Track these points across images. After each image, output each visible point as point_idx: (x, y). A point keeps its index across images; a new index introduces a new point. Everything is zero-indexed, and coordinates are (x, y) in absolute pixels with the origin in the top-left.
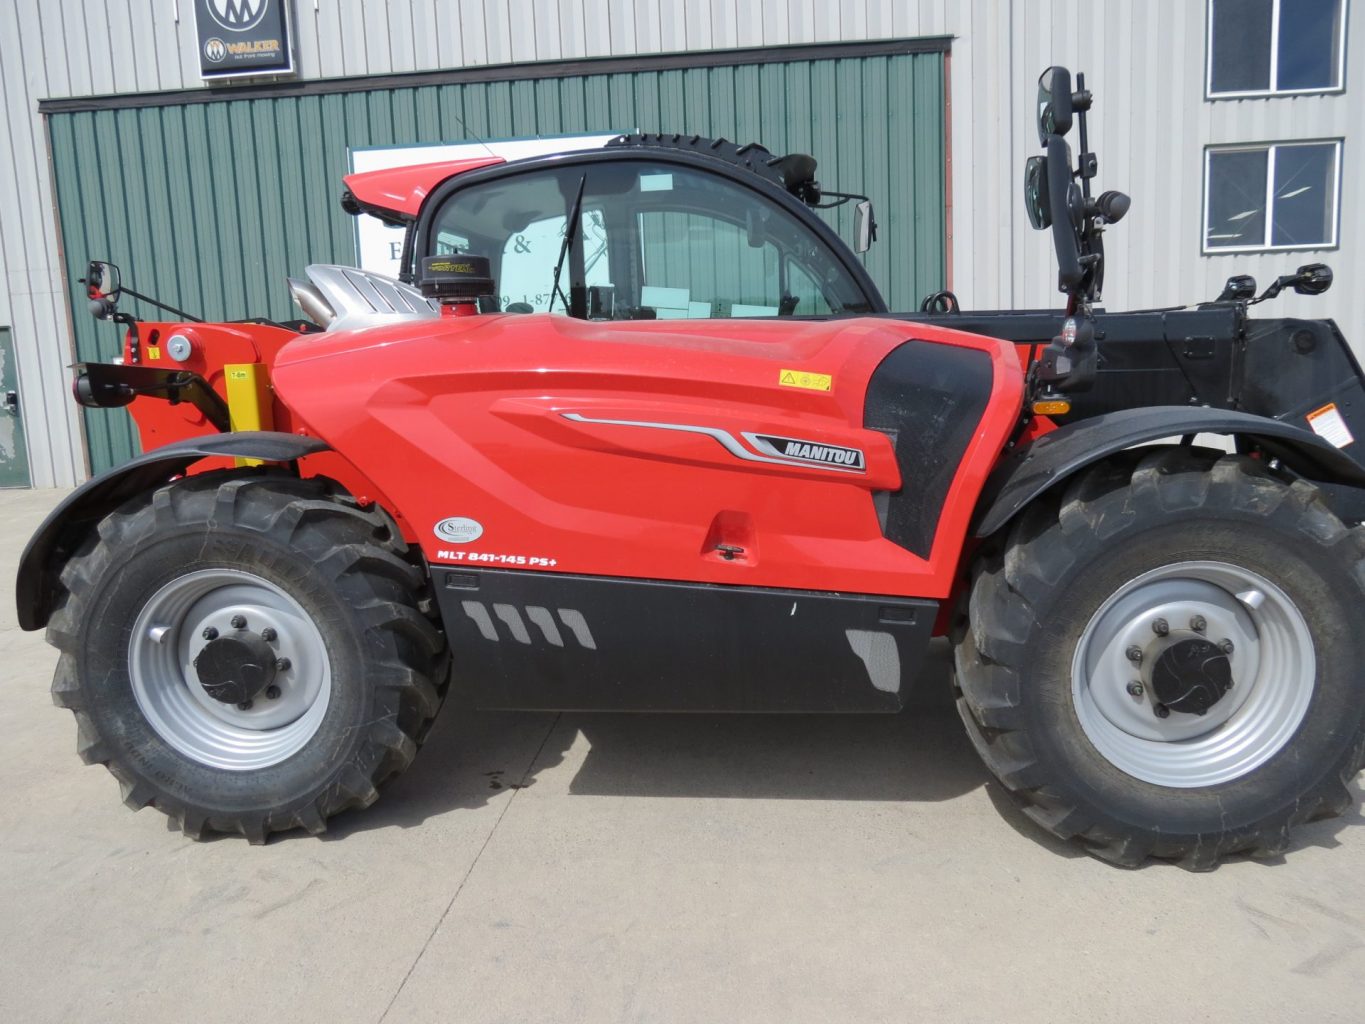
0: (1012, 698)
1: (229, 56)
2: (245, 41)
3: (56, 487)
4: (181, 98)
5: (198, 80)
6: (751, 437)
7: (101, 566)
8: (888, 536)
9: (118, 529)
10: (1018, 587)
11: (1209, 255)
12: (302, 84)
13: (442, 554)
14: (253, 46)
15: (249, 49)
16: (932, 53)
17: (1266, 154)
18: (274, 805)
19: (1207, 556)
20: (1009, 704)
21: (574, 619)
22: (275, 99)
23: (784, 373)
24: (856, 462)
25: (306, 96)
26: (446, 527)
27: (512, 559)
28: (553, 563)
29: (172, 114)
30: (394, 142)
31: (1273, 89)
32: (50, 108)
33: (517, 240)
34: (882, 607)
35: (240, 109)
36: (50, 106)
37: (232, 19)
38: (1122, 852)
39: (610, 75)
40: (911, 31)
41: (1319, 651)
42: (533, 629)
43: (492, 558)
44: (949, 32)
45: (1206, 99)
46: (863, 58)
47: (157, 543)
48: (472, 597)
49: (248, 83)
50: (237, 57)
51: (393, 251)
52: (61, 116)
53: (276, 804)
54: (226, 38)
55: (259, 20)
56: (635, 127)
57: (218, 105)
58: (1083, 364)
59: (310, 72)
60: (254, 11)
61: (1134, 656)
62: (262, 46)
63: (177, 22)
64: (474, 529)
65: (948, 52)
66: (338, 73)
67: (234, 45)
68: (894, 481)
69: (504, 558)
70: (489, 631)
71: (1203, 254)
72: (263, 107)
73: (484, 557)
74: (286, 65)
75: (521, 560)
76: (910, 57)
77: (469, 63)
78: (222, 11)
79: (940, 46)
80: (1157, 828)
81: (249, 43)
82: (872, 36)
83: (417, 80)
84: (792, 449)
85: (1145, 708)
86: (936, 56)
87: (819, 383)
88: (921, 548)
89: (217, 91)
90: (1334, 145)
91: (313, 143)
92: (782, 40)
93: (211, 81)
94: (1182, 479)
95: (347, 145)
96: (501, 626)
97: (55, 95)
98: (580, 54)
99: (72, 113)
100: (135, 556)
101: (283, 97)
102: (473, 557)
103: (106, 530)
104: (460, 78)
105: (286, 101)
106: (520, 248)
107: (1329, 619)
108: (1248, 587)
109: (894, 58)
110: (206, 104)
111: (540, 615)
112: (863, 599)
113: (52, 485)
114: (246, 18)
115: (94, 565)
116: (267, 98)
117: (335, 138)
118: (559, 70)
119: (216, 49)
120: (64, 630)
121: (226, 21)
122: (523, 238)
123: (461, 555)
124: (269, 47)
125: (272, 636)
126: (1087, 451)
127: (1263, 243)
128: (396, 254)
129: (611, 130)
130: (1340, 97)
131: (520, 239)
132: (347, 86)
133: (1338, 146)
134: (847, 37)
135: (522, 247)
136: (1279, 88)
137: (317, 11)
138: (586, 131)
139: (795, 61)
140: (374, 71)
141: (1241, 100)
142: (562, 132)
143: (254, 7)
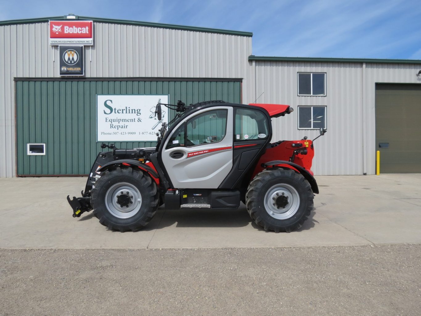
1: (67, 71)
3: (6, 177)
4: (53, 80)
5: (58, 75)
11: (300, 130)
12: (86, 78)
14: (74, 69)
15: (73, 69)
17: (311, 108)
22: (78, 81)
25: (86, 81)
29: (50, 84)
30: (108, 94)
31: (312, 94)
32: (17, 80)
35: (69, 83)
36: (17, 79)
37: (69, 62)
39: (163, 82)
40: (234, 77)
44: (242, 77)
45: (298, 96)
46: (222, 82)
49: (72, 77)
50: (69, 71)
51: (106, 120)
52: (20, 82)
54: (67, 66)
55: (76, 63)
56: (169, 94)
57: (63, 82)
59: (88, 75)
60: (75, 61)
62: (76, 69)
63: (54, 62)
65: (242, 82)
66: (95, 76)
67: (69, 68)
71: (298, 129)
72: (75, 83)
74: (82, 74)
76: (233, 82)
77: (129, 76)
78: (67, 60)
79: (240, 80)
81: (73, 68)
82: (225, 77)
83: (115, 80)
86: (239, 82)
89: (62, 79)
90: (325, 107)
91: (87, 93)
92: (204, 77)
93: (61, 76)
97: (19, 76)
98: (156, 76)
99: (23, 81)
104: (126, 80)
105: (81, 82)
106: (139, 121)
109: (229, 82)
110: (60, 81)
113: (5, 177)
114: (73, 62)
116: (76, 81)
117: (93, 92)
118: (150, 80)
119: (64, 69)
121: (67, 62)
124: (78, 69)
127: (311, 127)
128: (107, 121)
129: (163, 94)
130: (325, 97)
131: (139, 119)
132: (97, 79)
133: (326, 107)
134: (219, 77)
135: (139, 120)
136: (313, 94)
137: (91, 61)
138: (157, 94)
139: (207, 81)
140: (104, 76)
141: (305, 96)
142: (151, 94)
143: (75, 60)
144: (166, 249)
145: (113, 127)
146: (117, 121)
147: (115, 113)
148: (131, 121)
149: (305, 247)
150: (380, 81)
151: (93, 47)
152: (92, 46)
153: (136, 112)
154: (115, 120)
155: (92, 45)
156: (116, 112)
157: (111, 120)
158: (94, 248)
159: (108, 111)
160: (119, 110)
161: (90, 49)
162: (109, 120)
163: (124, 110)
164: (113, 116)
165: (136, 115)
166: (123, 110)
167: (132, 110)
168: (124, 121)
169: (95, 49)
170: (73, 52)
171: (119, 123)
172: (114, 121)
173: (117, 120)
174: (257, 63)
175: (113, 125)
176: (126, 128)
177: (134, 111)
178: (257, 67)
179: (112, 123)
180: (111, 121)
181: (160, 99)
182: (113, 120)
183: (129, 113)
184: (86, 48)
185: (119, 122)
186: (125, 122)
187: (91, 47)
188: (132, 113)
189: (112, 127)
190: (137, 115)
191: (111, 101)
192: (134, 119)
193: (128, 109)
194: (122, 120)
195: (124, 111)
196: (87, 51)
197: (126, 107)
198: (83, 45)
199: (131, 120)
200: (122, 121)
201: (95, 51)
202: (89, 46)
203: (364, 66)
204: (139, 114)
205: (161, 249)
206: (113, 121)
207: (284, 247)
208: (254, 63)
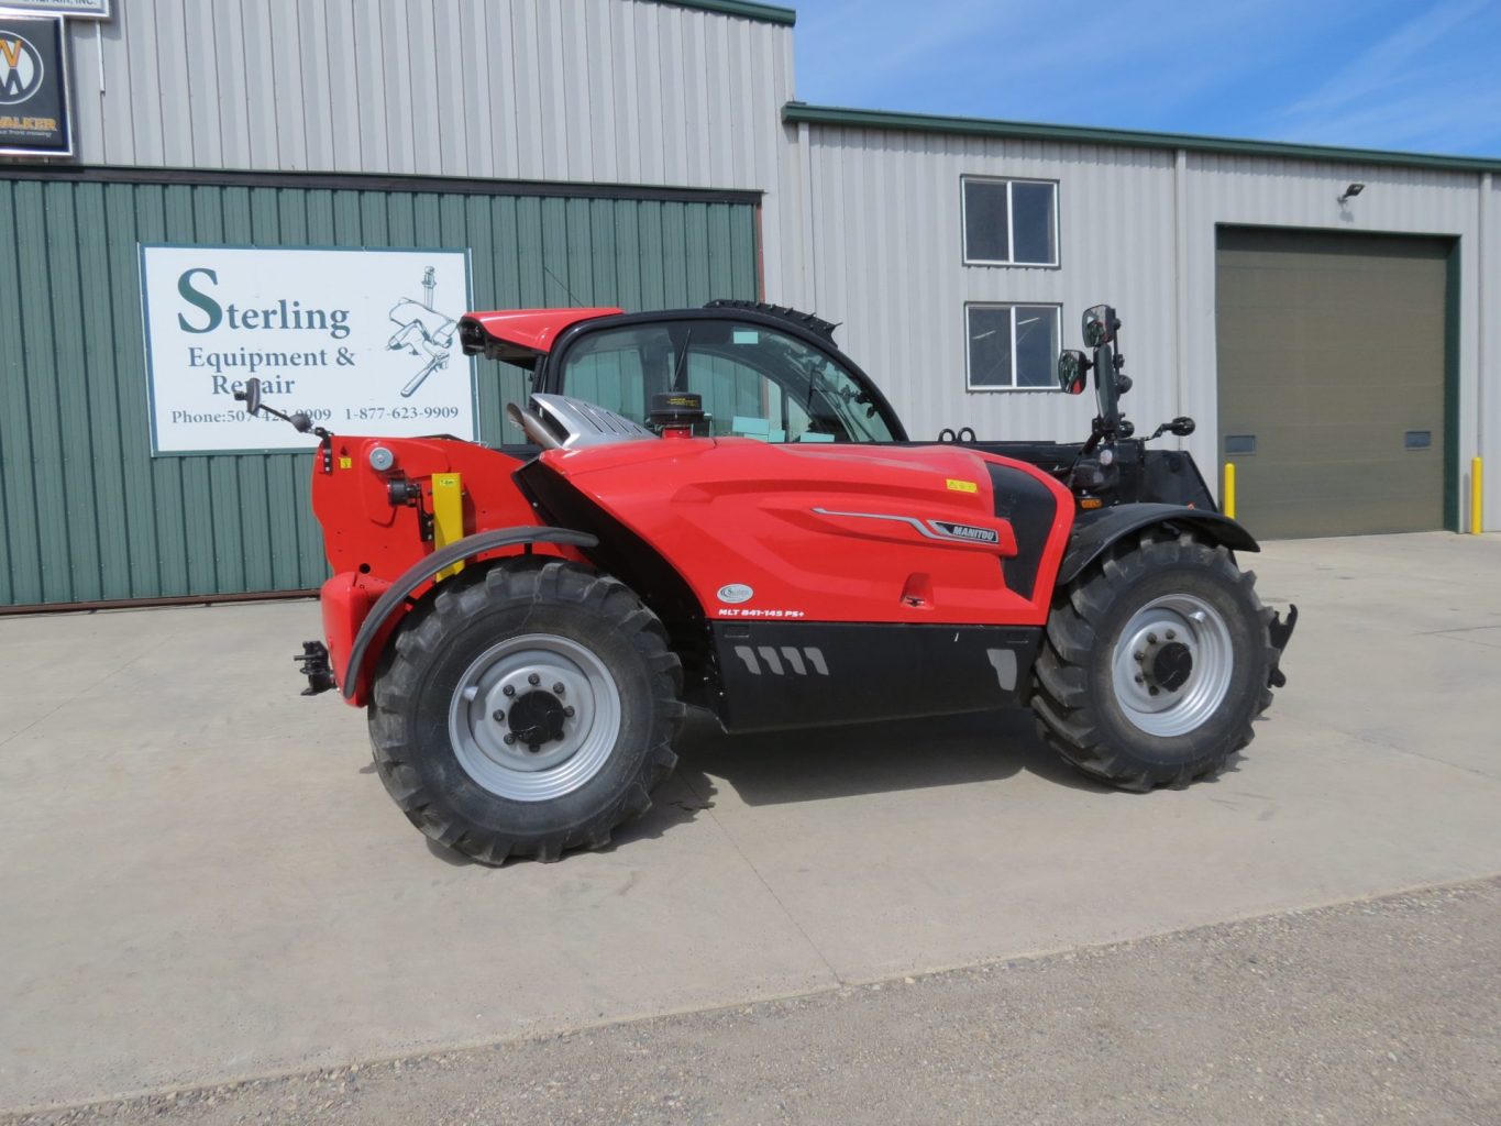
0: (1083, 686)
2: (12, 116)
6: (932, 523)
7: (437, 636)
8: (1008, 586)
9: (455, 603)
10: (1085, 615)
12: (81, 169)
13: (723, 612)
14: (21, 122)
15: (16, 125)
16: (746, 204)
18: (572, 825)
19: (1180, 591)
20: (1081, 690)
21: (814, 654)
22: (45, 182)
23: (949, 482)
24: (994, 539)
25: (85, 182)
26: (726, 592)
27: (773, 613)
28: (801, 614)
30: (195, 241)
33: (339, 352)
34: (1009, 633)
38: (1142, 780)
39: (441, 194)
40: (728, 183)
41: (1235, 644)
42: (786, 663)
43: (759, 613)
44: (759, 188)
45: (964, 265)
46: (686, 203)
47: (489, 615)
48: (744, 643)
49: (10, 161)
51: (193, 357)
53: (574, 824)
55: (30, 96)
56: (467, 246)
58: (1112, 477)
59: (92, 156)
60: (25, 83)
61: (1138, 657)
62: (33, 124)
64: (747, 593)
65: (759, 205)
66: (126, 161)
68: (1014, 551)
69: (767, 613)
70: (754, 667)
71: (967, 391)
72: (29, 190)
73: (753, 613)
74: (64, 148)
75: (779, 613)
76: (726, 206)
77: (286, 167)
79: (752, 199)
80: (1161, 763)
81: (16, 119)
82: (693, 184)
83: (223, 179)
84: (957, 530)
85: (1143, 691)
86: (749, 207)
87: (970, 488)
88: (1027, 594)
90: (1057, 309)
91: (94, 235)
92: (611, 179)
94: (1164, 545)
95: (137, 239)
96: (763, 663)
98: (409, 170)
100: (470, 626)
101: (55, 181)
102: (745, 613)
103: (443, 606)
104: (276, 181)
105: (60, 185)
106: (342, 360)
107: (1240, 626)
108: (1196, 609)
109: (713, 205)
111: (791, 653)
112: (997, 628)
114: (14, 90)
115: (429, 636)
116: (34, 180)
117: (123, 232)
118: (385, 184)
120: (397, 691)
122: (346, 351)
123: (736, 612)
124: (44, 125)
125: (560, 689)
126: (1119, 529)
127: (1010, 383)
128: (197, 361)
129: (442, 247)
130: (1058, 272)
131: (343, 351)
132: (140, 176)
133: (1059, 309)
134: (670, 183)
135: (345, 358)
136: (1016, 260)
137: (103, 93)
138: (416, 246)
139: (623, 199)
140: (171, 163)
141: (989, 267)
142: (389, 245)
143: (26, 79)
144: (934, 975)
145: (226, 391)
146: (243, 364)
147: (233, 325)
148: (307, 363)
149: (1478, 881)
150: (1233, 218)
151: (110, 25)
152: (102, 22)
153: (329, 322)
154: (234, 356)
155: (106, 15)
156: (238, 321)
157: (218, 356)
158: (567, 1029)
159: (199, 317)
160: (250, 314)
161: (95, 35)
162: (204, 359)
163: (274, 312)
164: (225, 339)
165: (331, 338)
166: (266, 314)
167: (310, 314)
168: (277, 364)
169: (120, 38)
170: (11, 45)
171: (252, 370)
172: (230, 361)
173: (243, 356)
174: (817, 134)
175: (225, 380)
176: (288, 391)
177: (317, 318)
178: (816, 148)
179: (219, 371)
180: (216, 361)
181: (432, 270)
182: (226, 356)
183: (298, 325)
184: (74, 28)
185: (252, 365)
186: (281, 367)
187: (98, 27)
188: (311, 326)
189: (220, 389)
190: (333, 335)
191: (212, 274)
192: (322, 353)
193: (290, 309)
194: (268, 355)
195: (276, 320)
196: (78, 42)
197: (283, 303)
198: (59, 15)
199: (306, 356)
200: (269, 364)
201: (120, 45)
202: (88, 22)
203: (1182, 160)
204: (340, 333)
205: (910, 981)
206: (227, 364)
207: (1402, 890)
208: (804, 133)
